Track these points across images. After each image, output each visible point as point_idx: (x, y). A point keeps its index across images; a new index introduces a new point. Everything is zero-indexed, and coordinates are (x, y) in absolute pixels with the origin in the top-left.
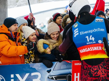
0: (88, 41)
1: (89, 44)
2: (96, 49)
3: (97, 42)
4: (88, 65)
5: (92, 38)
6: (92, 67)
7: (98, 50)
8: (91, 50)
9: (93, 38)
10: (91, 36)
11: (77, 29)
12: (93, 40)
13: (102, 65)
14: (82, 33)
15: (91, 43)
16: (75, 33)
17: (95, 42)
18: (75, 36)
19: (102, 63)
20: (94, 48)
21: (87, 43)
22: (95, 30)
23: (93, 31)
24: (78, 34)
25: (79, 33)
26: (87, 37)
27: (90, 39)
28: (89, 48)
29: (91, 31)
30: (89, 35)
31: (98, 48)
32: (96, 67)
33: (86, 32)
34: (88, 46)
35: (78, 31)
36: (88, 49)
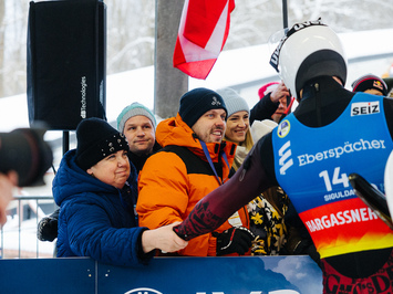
0: (329, 188)
1: (331, 201)
2: (357, 216)
5: (340, 177)
7: (364, 219)
8: (340, 221)
9: (344, 175)
10: (337, 170)
11: (288, 144)
12: (346, 185)
14: (305, 160)
15: (340, 195)
16: (281, 161)
18: (282, 171)
19: (386, 266)
20: (349, 214)
21: (327, 198)
22: (348, 148)
23: (344, 150)
24: (291, 163)
25: (296, 162)
26: (324, 174)
27: (336, 181)
28: (332, 216)
29: (335, 153)
30: (329, 165)
31: (363, 214)
33: (319, 157)
34: (330, 206)
36: (329, 218)
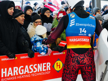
0: (81, 32)
1: (80, 36)
2: (85, 40)
3: (87, 35)
4: (76, 54)
5: (84, 31)
6: (79, 55)
8: (80, 40)
9: (85, 31)
10: (84, 29)
11: (74, 20)
12: (85, 33)
13: (87, 54)
14: (77, 24)
15: (83, 35)
17: (86, 35)
19: (87, 52)
20: (83, 39)
21: (79, 35)
22: (88, 25)
23: (87, 25)
24: (74, 24)
25: (75, 24)
26: (81, 29)
27: (83, 31)
28: (79, 39)
29: (85, 25)
30: (83, 27)
31: (86, 40)
32: (82, 55)
33: (81, 25)
34: (79, 36)
35: (74, 22)
